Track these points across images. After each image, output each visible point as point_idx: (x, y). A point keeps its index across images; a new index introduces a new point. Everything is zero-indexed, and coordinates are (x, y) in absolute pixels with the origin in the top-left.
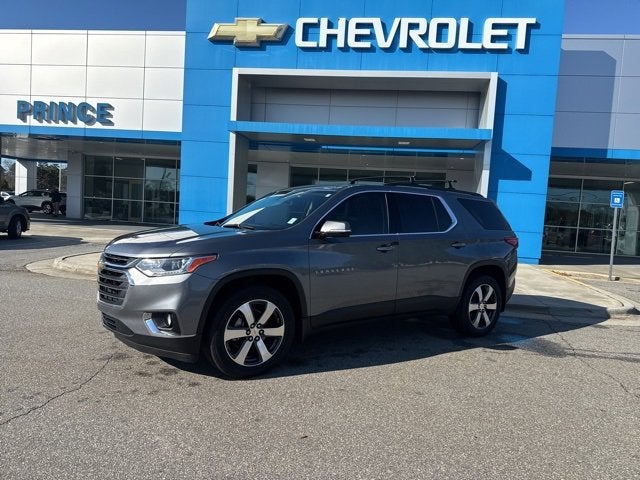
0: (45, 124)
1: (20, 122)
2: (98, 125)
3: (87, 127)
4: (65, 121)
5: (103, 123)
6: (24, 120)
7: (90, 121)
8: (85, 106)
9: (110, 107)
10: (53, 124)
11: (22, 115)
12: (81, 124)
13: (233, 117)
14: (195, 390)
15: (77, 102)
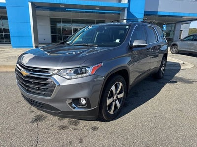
14: (98, 132)
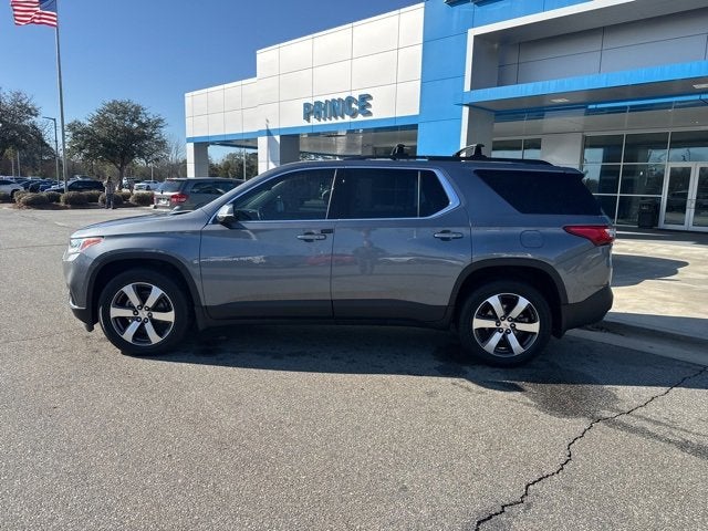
0: (323, 122)
1: (305, 123)
2: (360, 118)
3: (352, 120)
4: (336, 117)
5: (364, 115)
6: (308, 120)
7: (354, 115)
8: (350, 100)
9: (369, 97)
10: (328, 122)
11: (307, 117)
12: (348, 119)
13: (467, 87)
15: (344, 97)
